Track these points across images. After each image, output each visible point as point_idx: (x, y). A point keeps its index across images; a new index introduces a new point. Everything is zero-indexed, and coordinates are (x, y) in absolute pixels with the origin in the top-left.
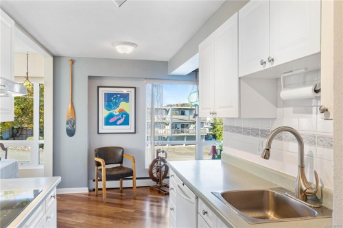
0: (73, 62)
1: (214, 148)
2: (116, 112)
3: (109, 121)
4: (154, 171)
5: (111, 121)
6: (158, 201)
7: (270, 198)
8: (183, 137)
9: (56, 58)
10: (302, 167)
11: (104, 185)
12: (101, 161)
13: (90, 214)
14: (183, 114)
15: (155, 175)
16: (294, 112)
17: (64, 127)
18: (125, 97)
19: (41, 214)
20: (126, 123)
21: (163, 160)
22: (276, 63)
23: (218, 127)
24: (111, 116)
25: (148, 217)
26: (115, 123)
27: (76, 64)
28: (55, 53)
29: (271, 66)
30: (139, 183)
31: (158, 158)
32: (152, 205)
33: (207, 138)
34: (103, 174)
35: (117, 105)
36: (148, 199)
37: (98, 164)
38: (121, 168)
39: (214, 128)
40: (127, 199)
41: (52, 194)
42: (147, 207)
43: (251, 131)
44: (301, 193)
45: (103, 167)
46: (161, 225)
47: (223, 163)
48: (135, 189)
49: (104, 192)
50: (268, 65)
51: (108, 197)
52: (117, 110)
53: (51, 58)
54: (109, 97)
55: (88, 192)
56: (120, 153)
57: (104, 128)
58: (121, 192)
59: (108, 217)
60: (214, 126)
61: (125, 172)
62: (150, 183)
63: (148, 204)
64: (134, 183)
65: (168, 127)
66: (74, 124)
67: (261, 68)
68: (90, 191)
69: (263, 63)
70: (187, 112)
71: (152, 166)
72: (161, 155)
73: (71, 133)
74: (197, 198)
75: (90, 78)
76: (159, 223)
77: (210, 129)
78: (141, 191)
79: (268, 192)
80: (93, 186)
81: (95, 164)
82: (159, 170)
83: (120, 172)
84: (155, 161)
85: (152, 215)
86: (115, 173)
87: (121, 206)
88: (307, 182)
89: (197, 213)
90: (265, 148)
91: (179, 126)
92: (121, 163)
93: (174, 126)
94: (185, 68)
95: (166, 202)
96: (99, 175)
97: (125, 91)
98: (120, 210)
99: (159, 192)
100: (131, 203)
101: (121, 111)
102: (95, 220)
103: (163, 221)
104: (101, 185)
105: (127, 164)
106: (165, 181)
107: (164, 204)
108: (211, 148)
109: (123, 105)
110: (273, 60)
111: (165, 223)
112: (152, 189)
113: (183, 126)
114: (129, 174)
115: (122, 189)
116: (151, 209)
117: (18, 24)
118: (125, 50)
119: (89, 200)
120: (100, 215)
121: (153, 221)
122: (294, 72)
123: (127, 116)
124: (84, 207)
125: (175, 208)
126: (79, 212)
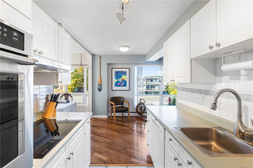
0: (101, 57)
1: (170, 98)
2: (120, 80)
3: (117, 84)
4: (139, 109)
5: (118, 84)
6: (141, 124)
7: (214, 133)
8: (152, 92)
9: (93, 56)
10: (240, 116)
11: (115, 115)
12: (113, 103)
13: (108, 129)
14: (152, 81)
15: (139, 111)
16: (230, 79)
17: (97, 87)
18: (125, 73)
19: (81, 132)
20: (125, 85)
21: (143, 104)
22: (221, 47)
23: (170, 87)
24: (118, 82)
25: (135, 133)
26: (119, 86)
27: (102, 58)
28: (93, 53)
29: (217, 49)
30: (131, 115)
31: (141, 103)
32: (137, 126)
33: (164, 93)
34: (114, 110)
35: (121, 77)
36: (136, 123)
37: (112, 105)
38: (123, 107)
39: (168, 87)
40: (125, 122)
41: (88, 121)
42: (135, 127)
43: (202, 92)
44: (239, 134)
45: (114, 107)
46: (142, 138)
47: (177, 108)
48: (129, 118)
49: (114, 118)
50: (215, 49)
51: (116, 120)
52: (121, 79)
53: (91, 56)
54: (117, 73)
55: (107, 117)
56: (122, 100)
57: (115, 88)
58: (123, 118)
59: (116, 131)
60: (167, 87)
61: (124, 109)
62: (136, 115)
63: (135, 125)
64: (129, 114)
65: (145, 87)
66: (101, 85)
67: (209, 51)
68: (108, 117)
69: (211, 48)
70: (154, 80)
71: (137, 106)
72: (142, 101)
73: (100, 90)
74: (165, 129)
75: (108, 64)
76: (141, 136)
77: (165, 88)
78: (132, 118)
79: (212, 129)
80: (110, 115)
81: (110, 105)
82: (141, 109)
83: (122, 109)
84: (139, 104)
85: (137, 131)
86: (119, 109)
87: (123, 125)
88: (244, 126)
89: (165, 138)
90: (212, 103)
91: (150, 87)
92: (123, 104)
93: (148, 87)
94: (155, 58)
95: (145, 125)
96: (112, 110)
97: (124, 70)
98: (122, 128)
99: (141, 120)
100: (127, 124)
101: (123, 80)
102: (110, 132)
103: (143, 135)
104: (113, 114)
105: (126, 105)
106: (144, 114)
107: (143, 126)
108: (167, 99)
109: (123, 77)
110: (219, 45)
111: (144, 137)
112: (137, 118)
113: (152, 87)
114: (126, 110)
115: (123, 117)
116: (137, 128)
117: (73, 37)
118: (124, 50)
119: (108, 122)
120: (112, 130)
121: (138, 135)
122: (233, 53)
123: (126, 82)
124: (105, 125)
125: (150, 131)
126: (103, 127)
